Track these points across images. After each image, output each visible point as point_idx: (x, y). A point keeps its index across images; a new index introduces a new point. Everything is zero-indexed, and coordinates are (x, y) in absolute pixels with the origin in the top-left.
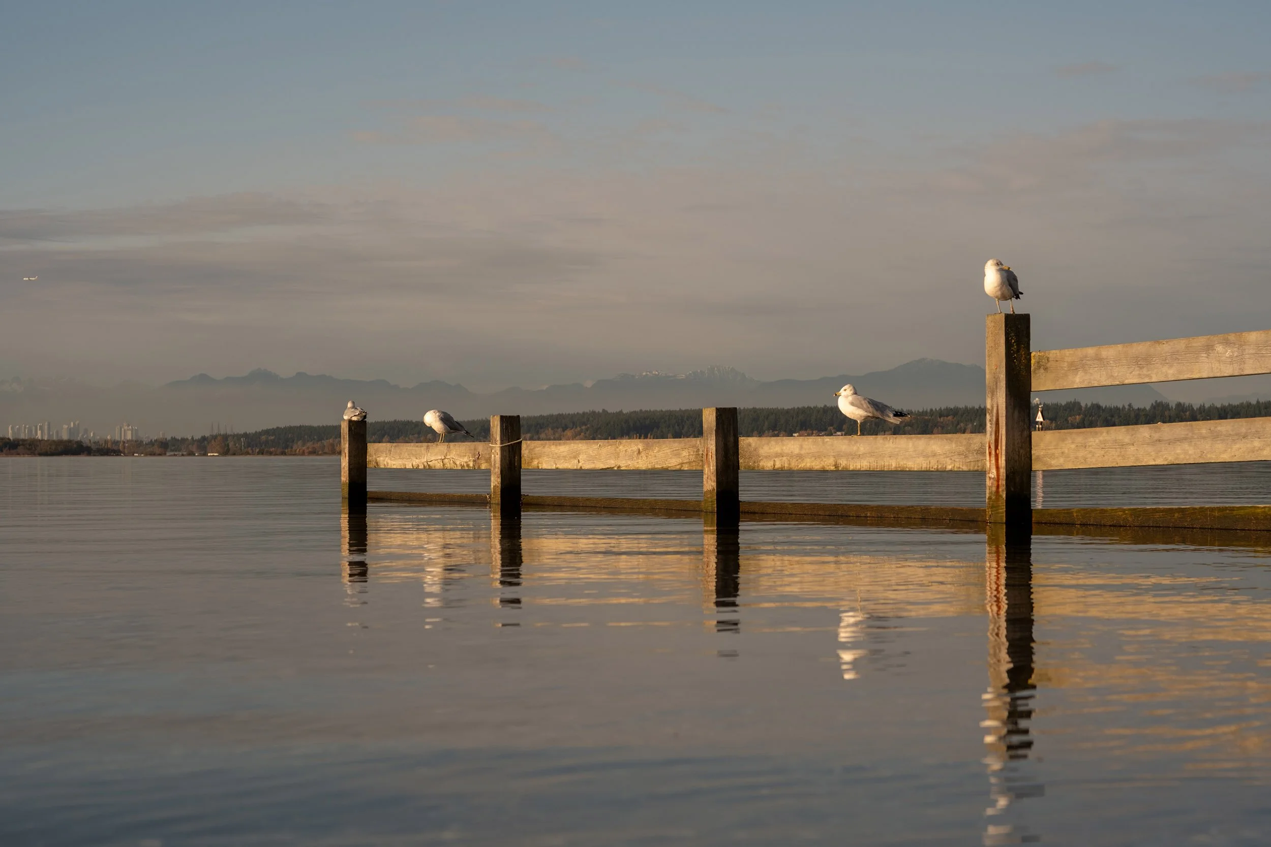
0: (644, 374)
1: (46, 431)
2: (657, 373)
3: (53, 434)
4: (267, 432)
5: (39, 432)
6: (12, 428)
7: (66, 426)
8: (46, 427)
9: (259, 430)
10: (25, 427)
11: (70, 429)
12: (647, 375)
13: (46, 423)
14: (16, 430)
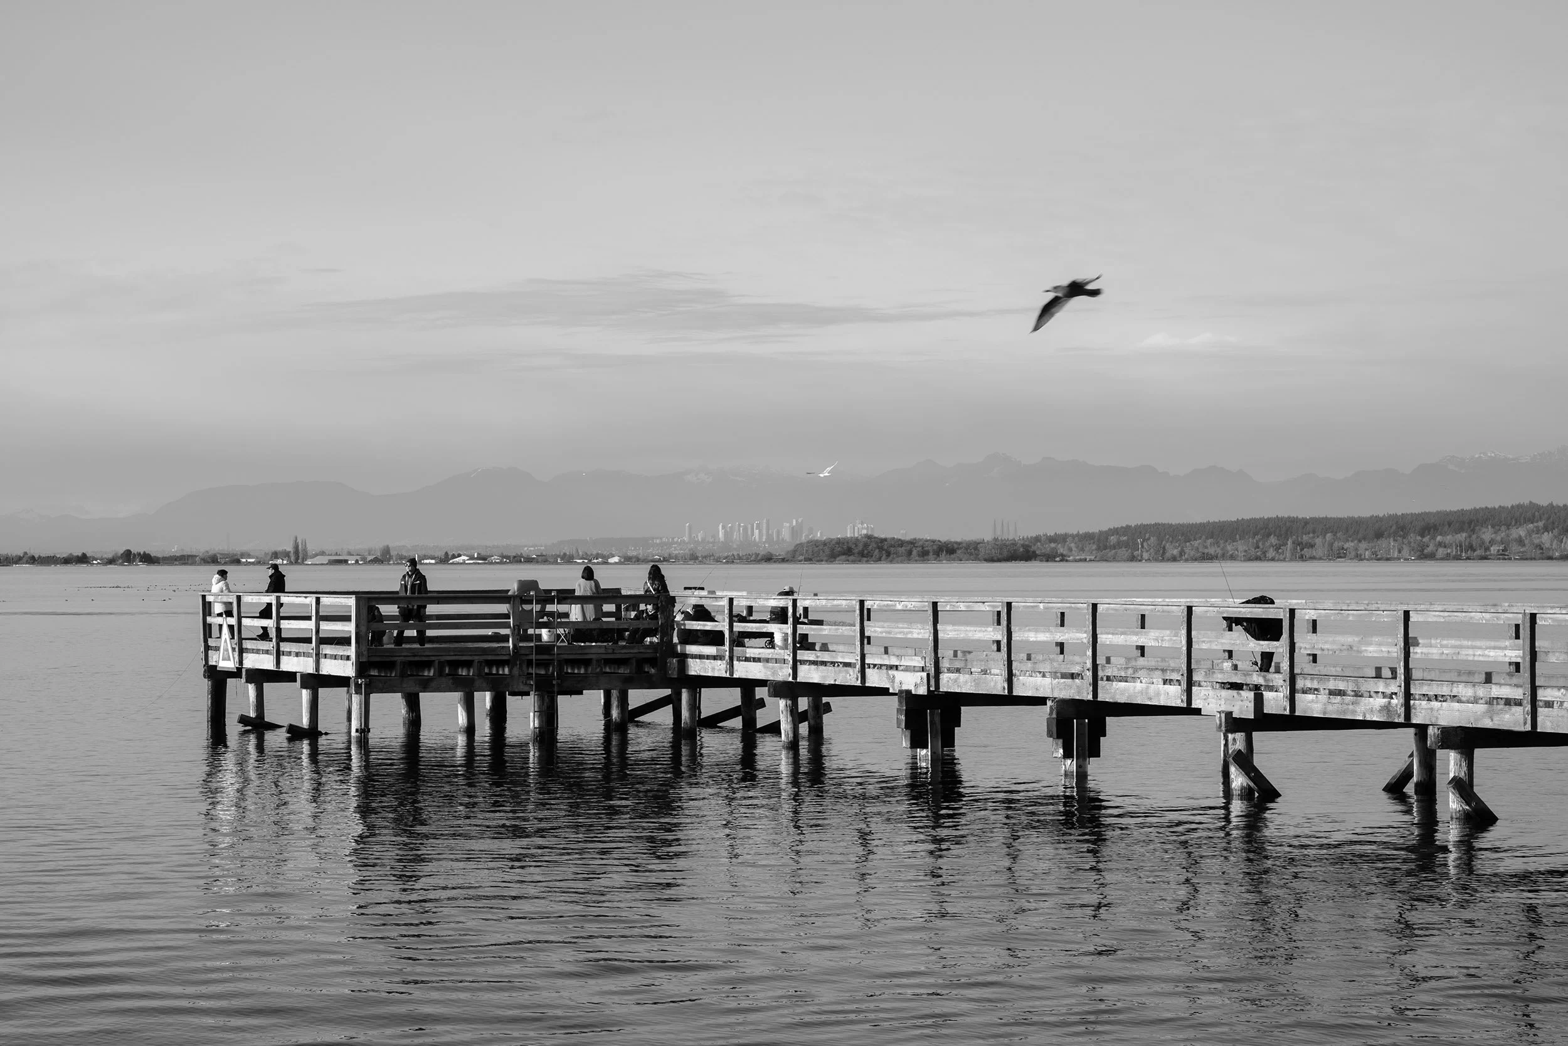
0: (1477, 456)
1: (764, 532)
2: (1493, 455)
3: (773, 532)
4: (1115, 531)
5: (756, 532)
6: (723, 527)
7: (788, 525)
8: (765, 526)
9: (1105, 528)
10: (739, 525)
11: (793, 528)
12: (1480, 457)
13: (765, 521)
14: (728, 530)
